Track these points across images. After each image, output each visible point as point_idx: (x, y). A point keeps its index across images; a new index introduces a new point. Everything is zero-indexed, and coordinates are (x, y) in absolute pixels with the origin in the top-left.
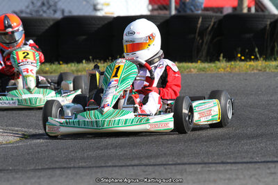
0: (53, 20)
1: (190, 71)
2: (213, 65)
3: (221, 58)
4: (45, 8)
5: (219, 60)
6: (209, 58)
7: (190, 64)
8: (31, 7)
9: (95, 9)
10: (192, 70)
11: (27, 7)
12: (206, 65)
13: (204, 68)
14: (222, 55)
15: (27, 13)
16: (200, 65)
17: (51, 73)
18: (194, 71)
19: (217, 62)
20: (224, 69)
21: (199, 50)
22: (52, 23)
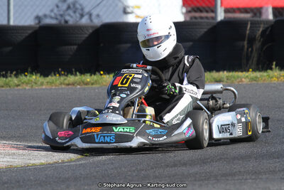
0: (92, 27)
1: (241, 81)
2: (265, 74)
3: (274, 66)
4: (71, 12)
5: (271, 69)
6: (260, 66)
7: (240, 74)
8: (56, 10)
9: (125, 12)
10: (243, 79)
11: (52, 11)
12: (258, 74)
13: (256, 77)
14: (274, 63)
15: (51, 18)
16: (251, 74)
17: (92, 84)
18: (246, 81)
19: (269, 71)
20: (278, 78)
21: (248, 58)
22: (91, 31)
